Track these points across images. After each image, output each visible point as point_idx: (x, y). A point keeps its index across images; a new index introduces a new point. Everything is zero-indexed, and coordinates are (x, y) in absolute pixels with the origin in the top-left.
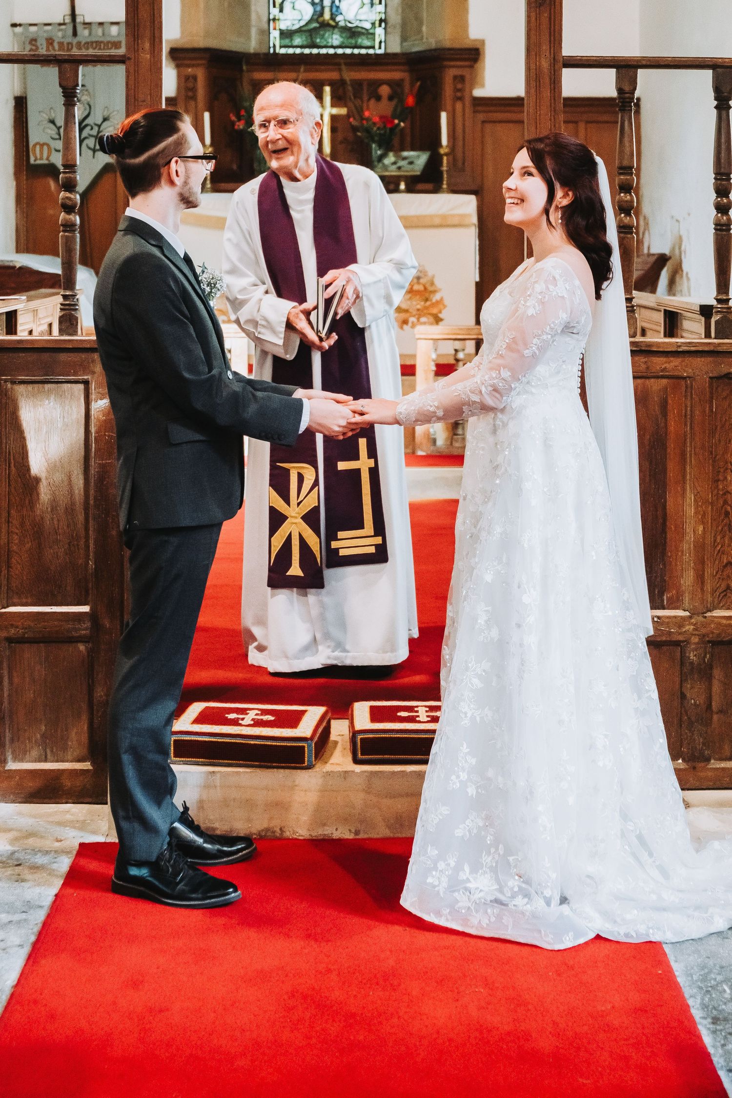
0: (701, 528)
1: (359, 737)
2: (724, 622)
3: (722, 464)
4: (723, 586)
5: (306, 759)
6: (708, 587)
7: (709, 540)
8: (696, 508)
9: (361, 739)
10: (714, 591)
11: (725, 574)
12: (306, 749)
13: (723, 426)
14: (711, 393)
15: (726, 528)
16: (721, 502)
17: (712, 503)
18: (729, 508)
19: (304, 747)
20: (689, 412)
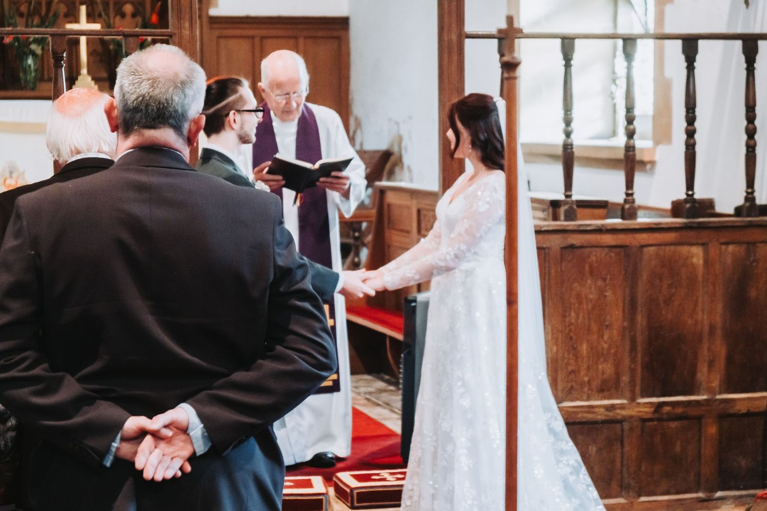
0: (555, 349)
1: (355, 492)
2: (570, 410)
3: (568, 305)
4: (569, 385)
5: (324, 507)
6: (560, 387)
7: (560, 355)
8: (553, 334)
9: (357, 493)
10: (563, 390)
11: (570, 378)
12: (324, 501)
13: (569, 280)
14: (562, 259)
15: (571, 348)
16: (568, 330)
17: (562, 332)
18: (572, 334)
19: (322, 500)
20: (547, 271)
